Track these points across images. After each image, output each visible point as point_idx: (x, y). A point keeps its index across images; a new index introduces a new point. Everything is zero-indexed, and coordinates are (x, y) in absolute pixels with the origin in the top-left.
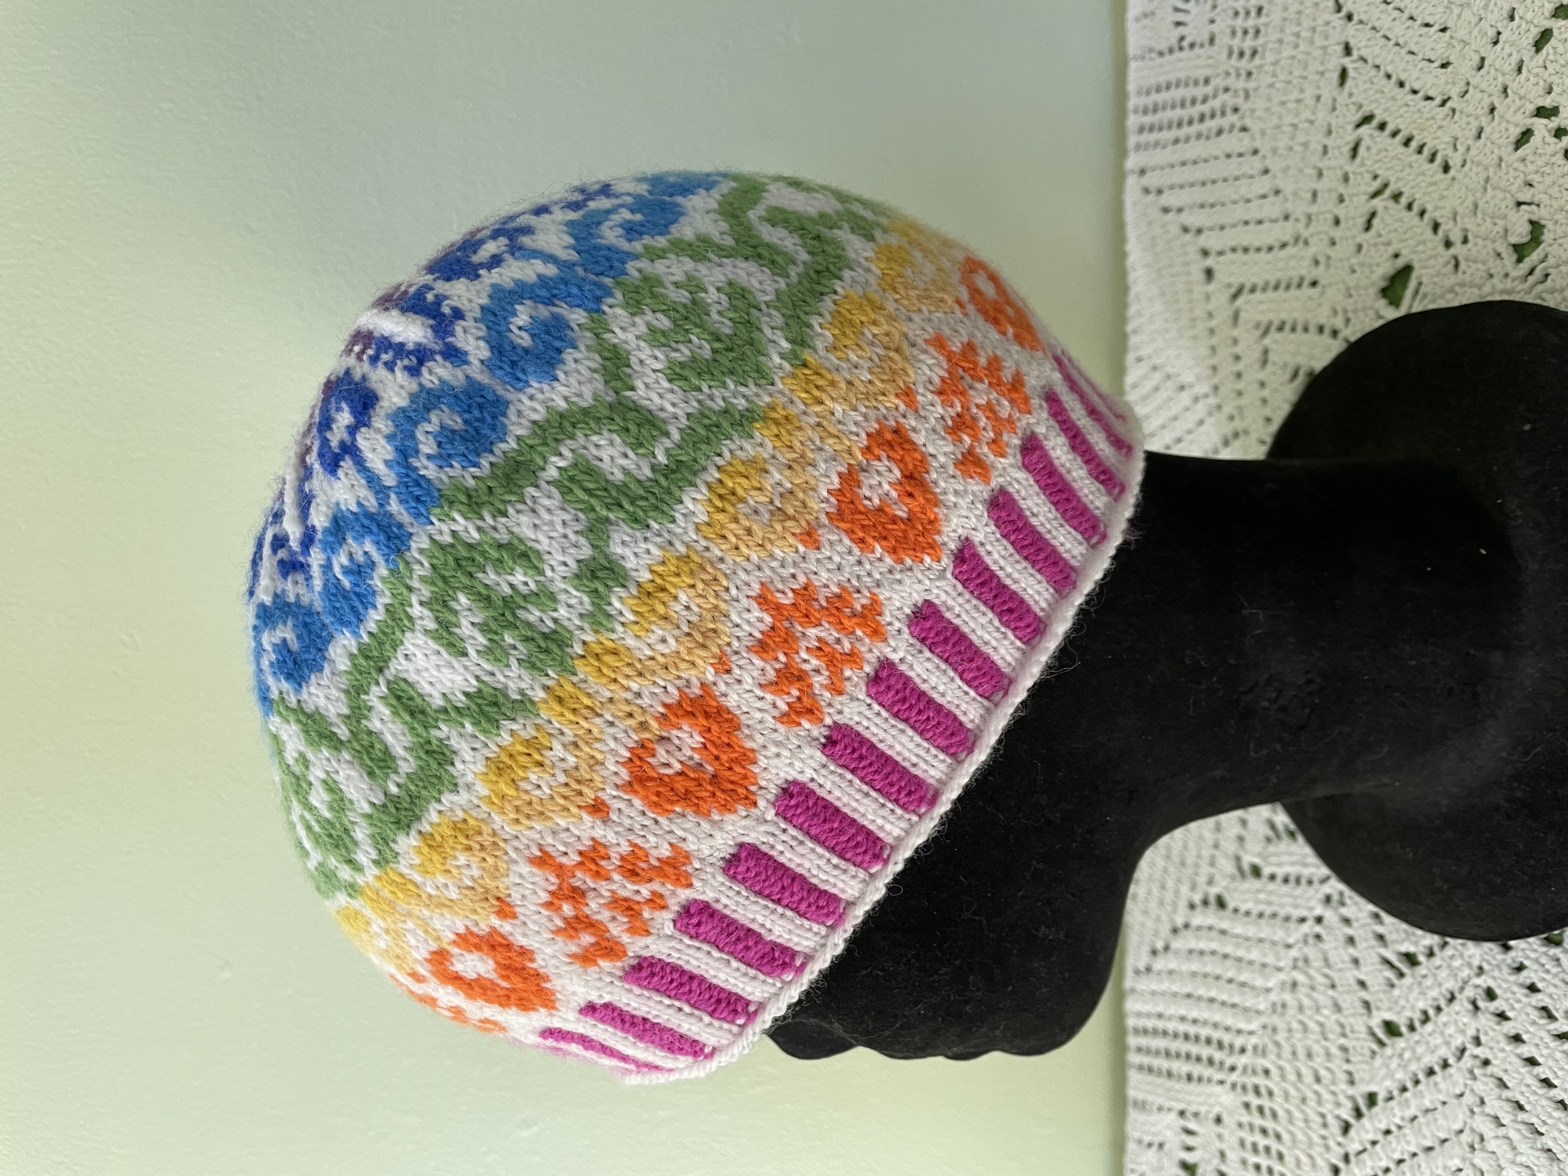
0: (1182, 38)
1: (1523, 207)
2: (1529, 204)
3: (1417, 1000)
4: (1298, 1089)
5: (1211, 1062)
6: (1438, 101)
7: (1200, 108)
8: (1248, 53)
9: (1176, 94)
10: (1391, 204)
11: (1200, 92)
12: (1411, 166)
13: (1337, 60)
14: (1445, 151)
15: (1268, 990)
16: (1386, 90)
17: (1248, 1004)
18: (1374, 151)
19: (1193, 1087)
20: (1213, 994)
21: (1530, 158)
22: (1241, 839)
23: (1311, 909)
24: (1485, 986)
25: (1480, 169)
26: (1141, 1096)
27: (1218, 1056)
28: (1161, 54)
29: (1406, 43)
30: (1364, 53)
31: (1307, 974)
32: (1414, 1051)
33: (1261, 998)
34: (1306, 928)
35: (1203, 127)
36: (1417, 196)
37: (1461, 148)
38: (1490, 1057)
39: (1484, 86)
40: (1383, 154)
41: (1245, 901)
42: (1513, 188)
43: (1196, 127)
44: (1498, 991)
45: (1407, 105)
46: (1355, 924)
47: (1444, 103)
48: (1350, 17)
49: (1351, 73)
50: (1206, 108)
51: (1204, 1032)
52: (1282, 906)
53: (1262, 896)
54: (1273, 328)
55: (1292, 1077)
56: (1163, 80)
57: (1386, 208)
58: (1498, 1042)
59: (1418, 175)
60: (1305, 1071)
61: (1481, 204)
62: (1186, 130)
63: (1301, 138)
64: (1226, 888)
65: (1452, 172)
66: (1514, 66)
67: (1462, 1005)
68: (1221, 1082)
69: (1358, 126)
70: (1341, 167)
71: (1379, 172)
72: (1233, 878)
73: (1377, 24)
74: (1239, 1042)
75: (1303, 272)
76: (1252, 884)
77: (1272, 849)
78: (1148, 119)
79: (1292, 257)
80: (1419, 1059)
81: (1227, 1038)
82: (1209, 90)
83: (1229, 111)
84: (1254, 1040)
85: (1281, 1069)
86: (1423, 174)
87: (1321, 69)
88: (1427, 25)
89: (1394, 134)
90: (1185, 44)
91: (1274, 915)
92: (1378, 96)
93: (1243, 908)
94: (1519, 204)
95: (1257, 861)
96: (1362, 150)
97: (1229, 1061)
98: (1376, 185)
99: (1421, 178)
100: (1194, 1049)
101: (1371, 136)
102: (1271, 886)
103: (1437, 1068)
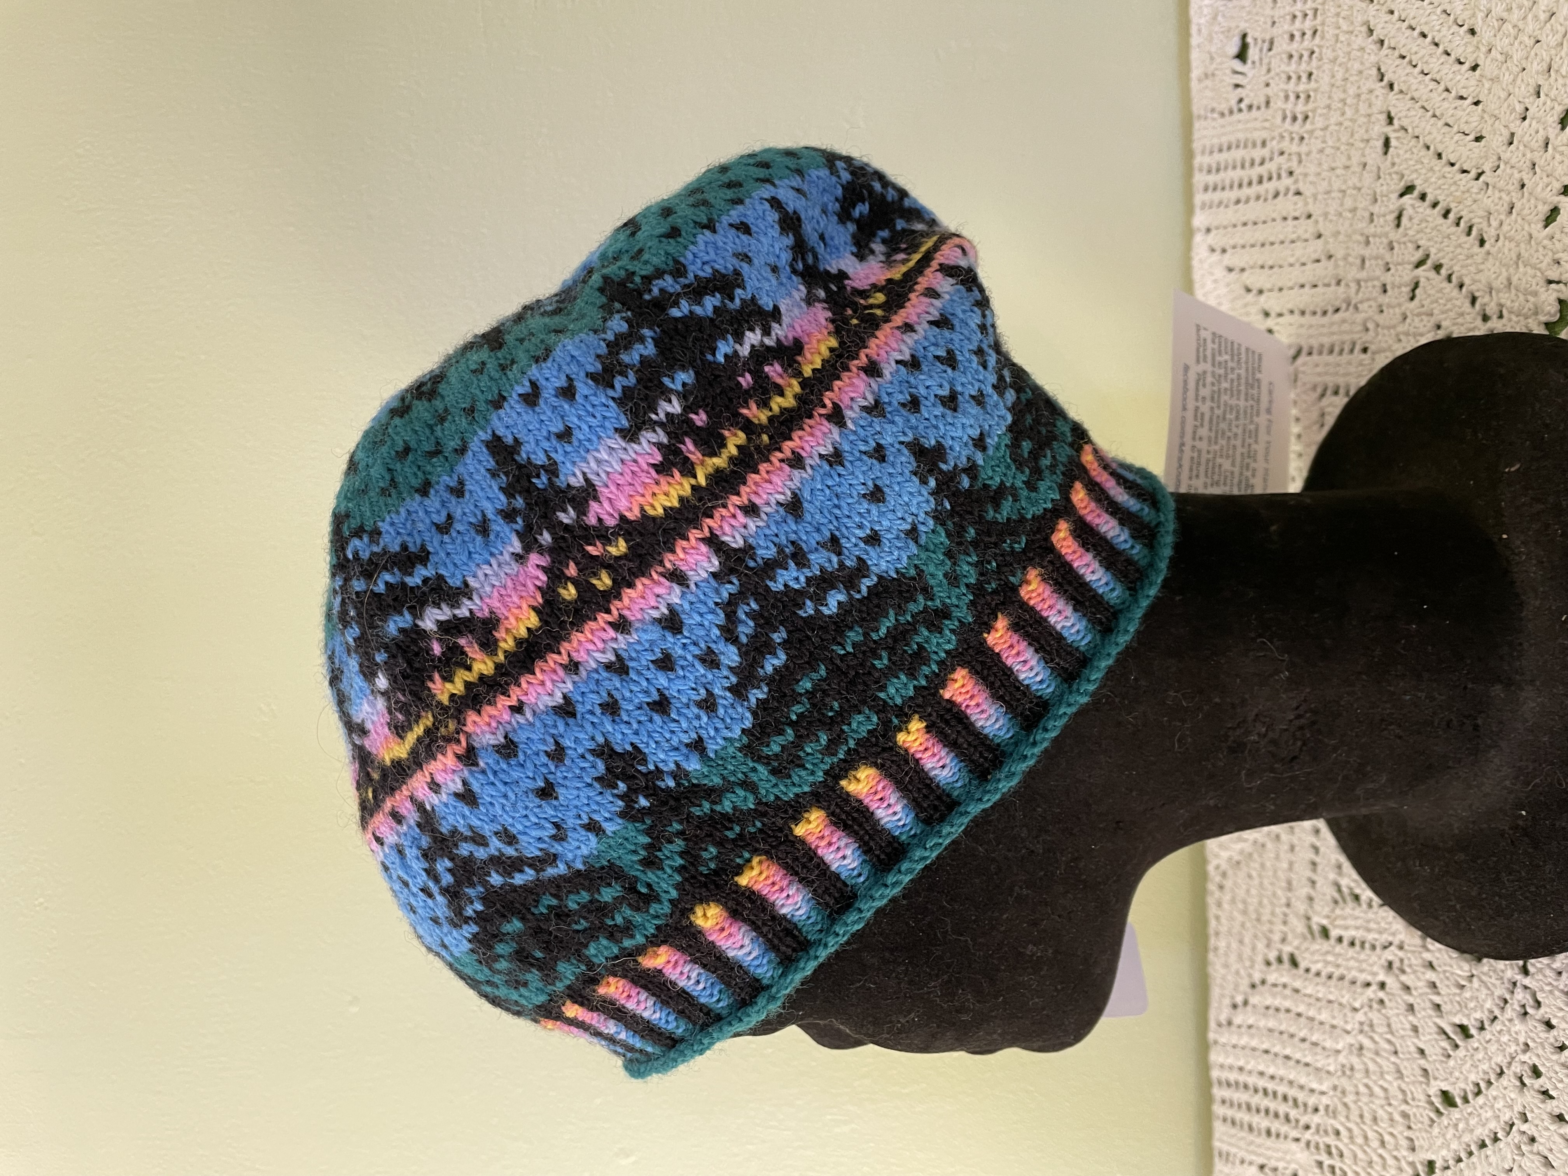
0: (1241, 100)
1: (1553, 286)
2: (1558, 282)
3: (1469, 1072)
4: (1365, 1152)
5: (1287, 1119)
6: (1473, 174)
7: (1258, 170)
8: (1300, 117)
9: (1238, 154)
10: (1432, 274)
11: (1258, 153)
12: (1448, 237)
13: (1380, 128)
14: (1479, 223)
15: (1338, 1052)
16: (1426, 161)
17: (1319, 1065)
18: (1416, 221)
19: (1270, 1142)
20: (1288, 1051)
21: (1557, 236)
22: (1311, 899)
23: (1375, 974)
24: (1531, 1063)
25: (1513, 245)
26: (1225, 1148)
27: (1293, 1113)
28: (1222, 115)
29: (1442, 115)
30: (1405, 123)
31: (1372, 1038)
32: (1467, 1124)
33: (1331, 1060)
34: (1370, 992)
35: (1261, 189)
36: (1456, 268)
37: (1495, 223)
38: (1536, 1135)
39: (1513, 161)
40: (1424, 225)
41: (1317, 962)
42: (1543, 266)
43: (1255, 189)
44: (1542, 1069)
45: (1444, 177)
46: (1414, 992)
47: (1479, 176)
48: (1391, 86)
49: (1393, 142)
50: (1262, 170)
51: (1282, 1089)
52: (1349, 969)
53: (1330, 958)
54: (1329, 392)
55: (1360, 1140)
56: (1224, 140)
57: (1428, 279)
58: (1543, 1120)
59: (1456, 247)
60: (1371, 1134)
61: (1515, 280)
62: (1246, 191)
63: (1349, 203)
64: (1297, 948)
65: (1487, 246)
66: (1541, 143)
67: (1509, 1080)
68: (1297, 1140)
69: (1402, 195)
70: (1386, 235)
71: (1420, 243)
72: (1305, 938)
73: (1416, 95)
74: (1312, 1101)
75: (1356, 336)
76: (1321, 945)
77: (1338, 912)
78: (1212, 179)
79: (1344, 321)
80: (1472, 1131)
81: (1301, 1096)
82: (1265, 152)
83: (1284, 174)
84: (1325, 1100)
85: (1350, 1130)
86: (1460, 246)
87: (1366, 137)
88: (1462, 98)
89: (1435, 205)
90: (1243, 105)
91: (1342, 978)
92: (1419, 166)
93: (1314, 968)
94: (1550, 282)
95: (1325, 922)
96: (1404, 220)
97: (1304, 1120)
98: (1418, 255)
99: (1459, 250)
100: (1272, 1105)
101: (1413, 206)
102: (1338, 949)
103: (1488, 1142)
